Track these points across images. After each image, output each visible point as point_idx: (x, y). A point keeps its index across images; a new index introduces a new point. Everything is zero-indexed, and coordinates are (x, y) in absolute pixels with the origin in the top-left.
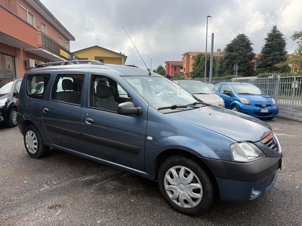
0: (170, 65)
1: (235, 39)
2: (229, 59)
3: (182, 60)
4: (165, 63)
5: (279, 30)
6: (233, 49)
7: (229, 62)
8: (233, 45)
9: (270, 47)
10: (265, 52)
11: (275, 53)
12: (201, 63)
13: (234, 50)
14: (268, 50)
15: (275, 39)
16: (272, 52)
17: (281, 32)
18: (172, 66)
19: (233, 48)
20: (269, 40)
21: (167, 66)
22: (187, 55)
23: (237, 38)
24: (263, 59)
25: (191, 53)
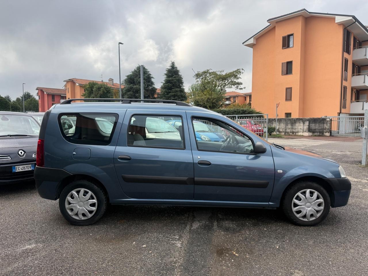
0: (45, 93)
1: (135, 70)
2: (131, 92)
3: (64, 88)
4: (37, 89)
5: (177, 67)
6: (134, 82)
7: (131, 95)
8: (134, 77)
9: (171, 83)
10: (166, 87)
11: (176, 89)
12: (95, 94)
13: (136, 82)
14: (170, 86)
15: (175, 76)
16: (174, 89)
17: (178, 69)
18: (48, 95)
19: (134, 80)
20: (169, 76)
21: (40, 94)
22: (72, 82)
23: (137, 69)
24: (165, 95)
25: (77, 80)
